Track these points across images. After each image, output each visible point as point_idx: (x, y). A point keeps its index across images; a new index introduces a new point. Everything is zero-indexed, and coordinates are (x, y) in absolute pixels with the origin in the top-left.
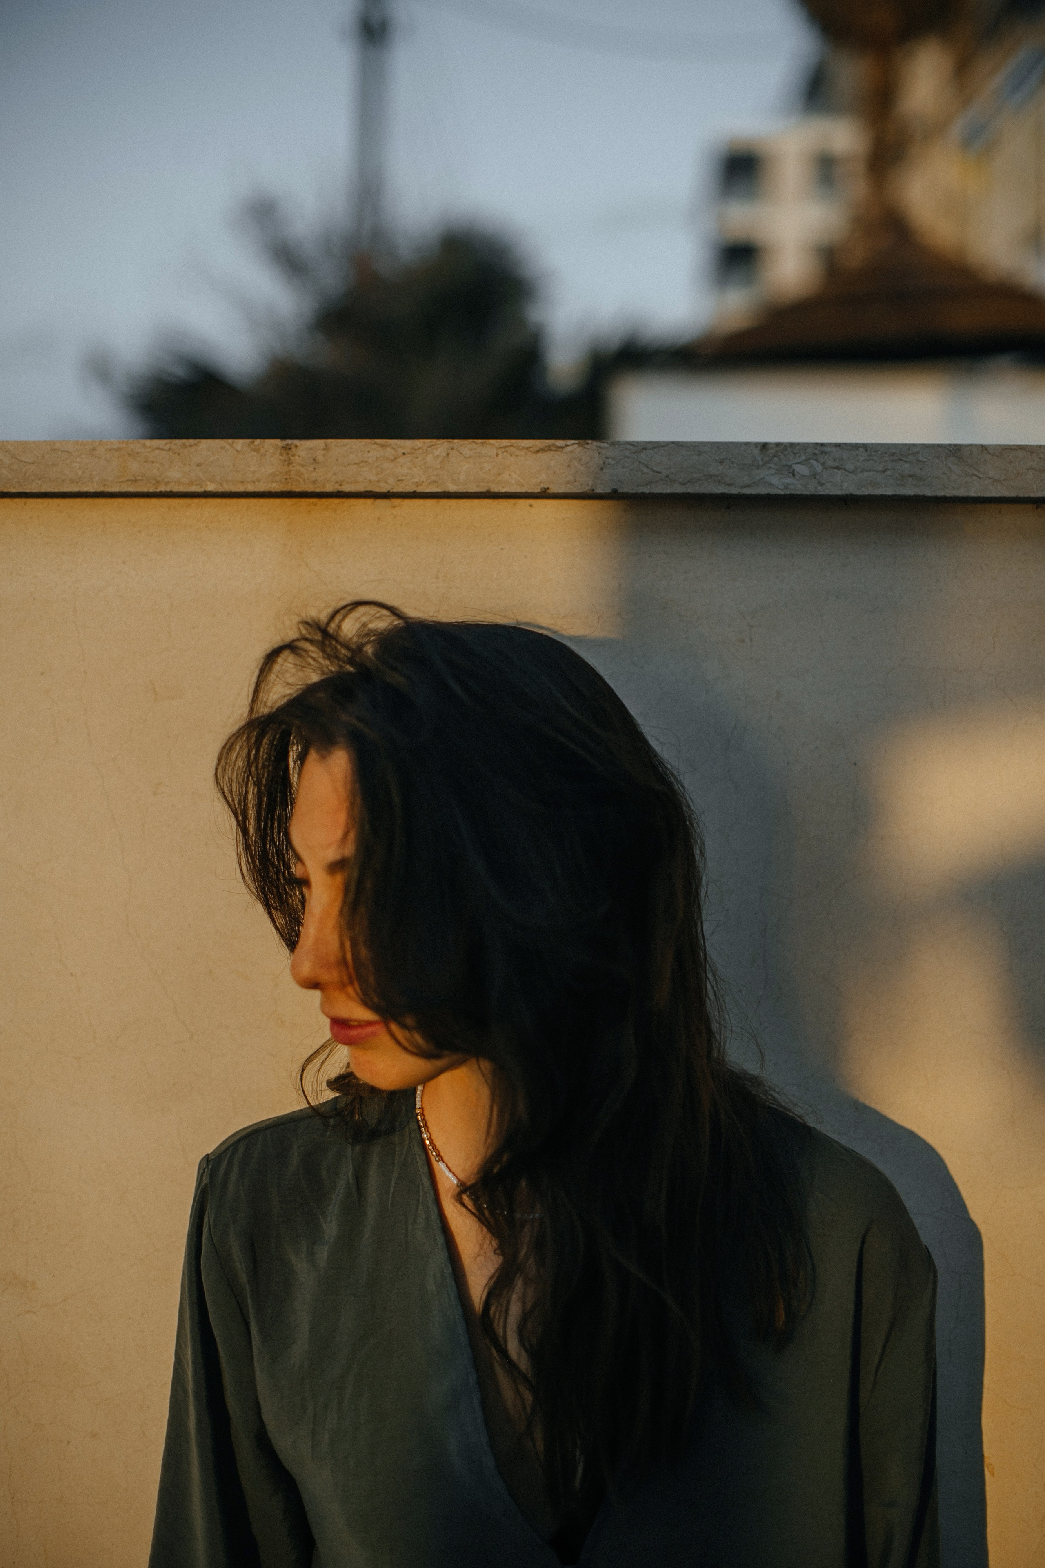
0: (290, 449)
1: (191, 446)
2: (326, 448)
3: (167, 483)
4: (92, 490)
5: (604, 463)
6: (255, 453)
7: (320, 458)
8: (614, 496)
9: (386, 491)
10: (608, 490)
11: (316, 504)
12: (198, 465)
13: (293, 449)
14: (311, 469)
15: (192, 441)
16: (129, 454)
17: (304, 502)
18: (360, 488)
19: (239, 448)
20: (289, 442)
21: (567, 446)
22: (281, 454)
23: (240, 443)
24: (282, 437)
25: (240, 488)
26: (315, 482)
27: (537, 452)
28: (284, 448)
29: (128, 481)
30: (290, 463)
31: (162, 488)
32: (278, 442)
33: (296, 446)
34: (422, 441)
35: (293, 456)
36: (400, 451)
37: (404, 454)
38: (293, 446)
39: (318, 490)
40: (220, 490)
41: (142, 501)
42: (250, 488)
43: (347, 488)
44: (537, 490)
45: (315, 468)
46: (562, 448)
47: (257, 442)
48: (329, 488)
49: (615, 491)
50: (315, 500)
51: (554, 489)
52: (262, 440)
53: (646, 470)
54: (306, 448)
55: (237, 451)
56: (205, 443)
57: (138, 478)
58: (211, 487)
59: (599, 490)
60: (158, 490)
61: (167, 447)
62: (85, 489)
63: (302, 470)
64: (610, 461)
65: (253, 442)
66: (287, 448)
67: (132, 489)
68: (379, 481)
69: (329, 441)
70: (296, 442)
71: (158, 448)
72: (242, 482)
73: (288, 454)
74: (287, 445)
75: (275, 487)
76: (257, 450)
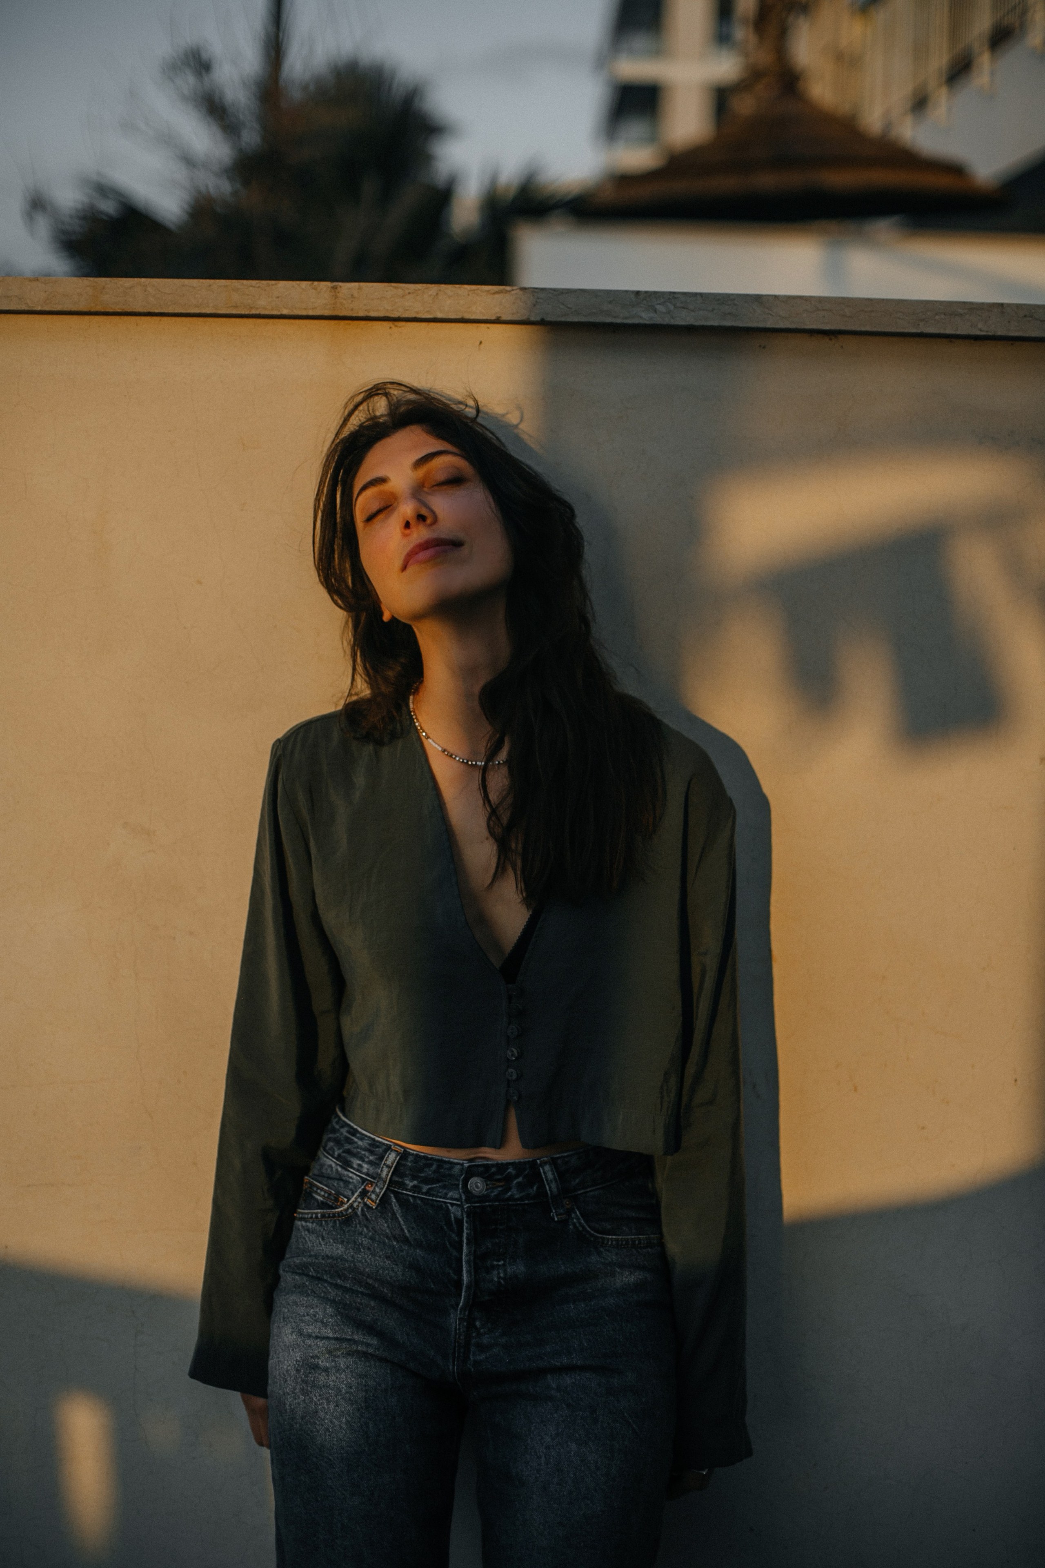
0: (336, 288)
1: (273, 285)
2: (360, 288)
3: (257, 308)
4: (208, 312)
5: (536, 301)
6: (314, 291)
7: (356, 295)
8: (542, 323)
9: (397, 316)
10: (538, 319)
11: (350, 324)
12: (278, 297)
13: (339, 289)
14: (350, 302)
15: (273, 282)
16: (233, 289)
17: (343, 323)
18: (381, 314)
19: (304, 287)
20: (335, 284)
21: (513, 290)
22: (331, 292)
23: (304, 284)
24: (332, 281)
25: (304, 313)
26: (352, 310)
27: (494, 293)
28: (333, 287)
29: (232, 306)
30: (336, 297)
31: (254, 312)
32: (329, 284)
33: (341, 287)
34: (421, 285)
35: (339, 293)
36: (407, 291)
37: (409, 293)
38: (338, 287)
39: (354, 315)
40: (291, 314)
41: (238, 320)
42: (311, 313)
43: (373, 314)
44: (494, 318)
45: (352, 301)
46: (510, 291)
47: (316, 283)
48: (361, 314)
49: (543, 320)
50: (350, 322)
51: (505, 317)
52: (319, 282)
53: (562, 307)
54: (347, 288)
55: (303, 289)
56: (282, 284)
57: (238, 305)
58: (285, 312)
59: (532, 319)
60: (251, 313)
61: (257, 286)
62: (204, 311)
63: (345, 302)
64: (541, 301)
65: (313, 284)
66: (334, 288)
67: (234, 312)
68: (393, 310)
69: (362, 284)
70: (341, 284)
71: (251, 286)
72: (305, 309)
73: (335, 292)
74: (335, 286)
75: (327, 313)
76: (315, 289)
